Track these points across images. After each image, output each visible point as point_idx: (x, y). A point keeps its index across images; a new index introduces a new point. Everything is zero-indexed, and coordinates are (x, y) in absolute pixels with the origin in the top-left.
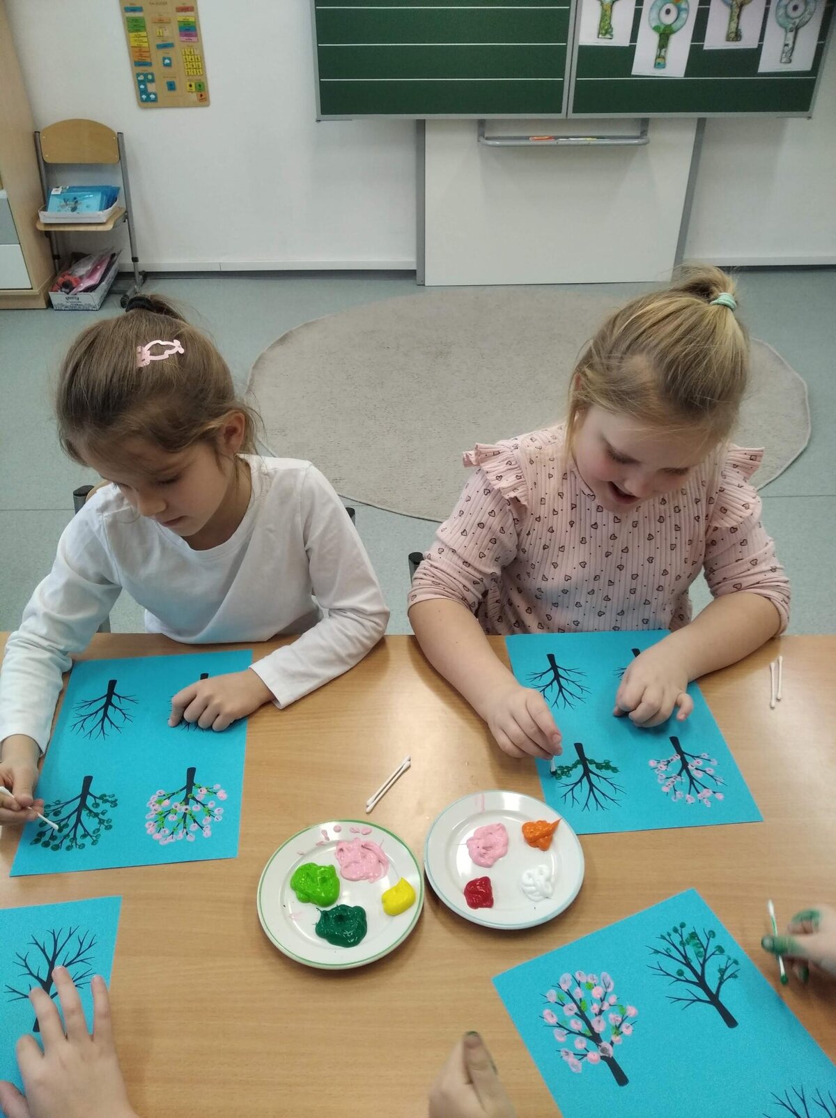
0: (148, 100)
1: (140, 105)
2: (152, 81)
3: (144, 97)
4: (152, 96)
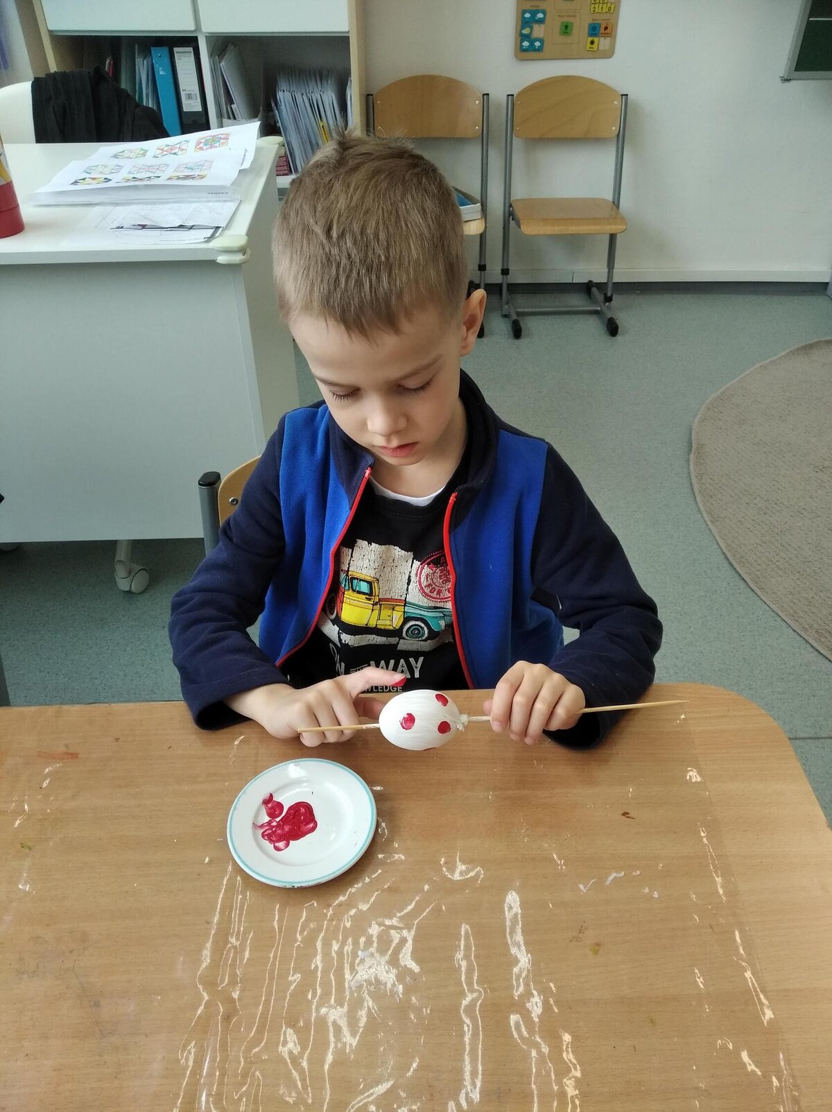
0: (532, 48)
1: (516, 56)
2: (541, 21)
3: (526, 44)
4: (537, 44)
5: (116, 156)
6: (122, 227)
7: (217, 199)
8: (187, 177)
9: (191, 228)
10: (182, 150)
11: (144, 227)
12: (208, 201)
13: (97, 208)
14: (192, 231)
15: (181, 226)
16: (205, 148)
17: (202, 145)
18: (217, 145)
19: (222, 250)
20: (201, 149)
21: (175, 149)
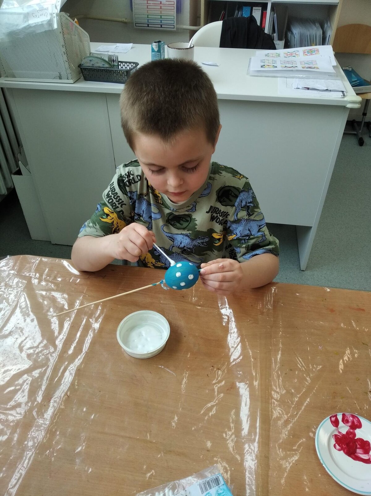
5: (266, 55)
6: (299, 88)
7: (332, 78)
8: (310, 67)
9: (330, 91)
10: (297, 55)
11: (308, 89)
12: (327, 79)
13: (279, 78)
14: (332, 93)
15: (327, 90)
16: (308, 54)
17: (306, 53)
18: (314, 53)
19: (352, 102)
20: (306, 55)
21: (293, 54)
